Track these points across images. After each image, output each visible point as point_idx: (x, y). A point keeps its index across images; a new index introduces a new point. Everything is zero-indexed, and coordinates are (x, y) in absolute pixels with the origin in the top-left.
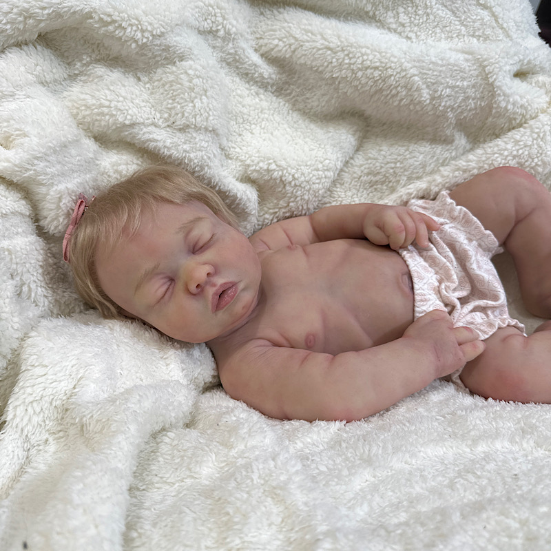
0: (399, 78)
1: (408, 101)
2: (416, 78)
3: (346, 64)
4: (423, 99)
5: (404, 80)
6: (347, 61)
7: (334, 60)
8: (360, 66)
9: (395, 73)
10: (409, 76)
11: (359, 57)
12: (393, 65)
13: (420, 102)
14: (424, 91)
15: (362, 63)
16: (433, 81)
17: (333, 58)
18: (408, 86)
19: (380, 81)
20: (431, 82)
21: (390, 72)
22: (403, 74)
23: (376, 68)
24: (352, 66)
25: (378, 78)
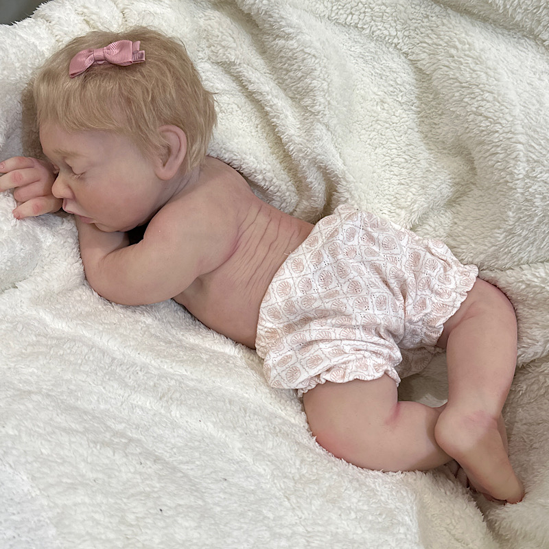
0: (504, 138)
1: (502, 167)
2: (520, 147)
3: (465, 102)
4: (516, 171)
5: (508, 142)
6: (466, 100)
7: (457, 94)
8: (475, 109)
9: (501, 131)
10: (513, 140)
11: (478, 101)
12: (504, 121)
13: (511, 174)
14: (521, 164)
15: (477, 108)
16: (536, 158)
17: (458, 91)
18: (508, 151)
19: (485, 133)
20: (533, 159)
21: (498, 127)
22: (510, 135)
23: (487, 118)
24: (468, 106)
25: (483, 129)
